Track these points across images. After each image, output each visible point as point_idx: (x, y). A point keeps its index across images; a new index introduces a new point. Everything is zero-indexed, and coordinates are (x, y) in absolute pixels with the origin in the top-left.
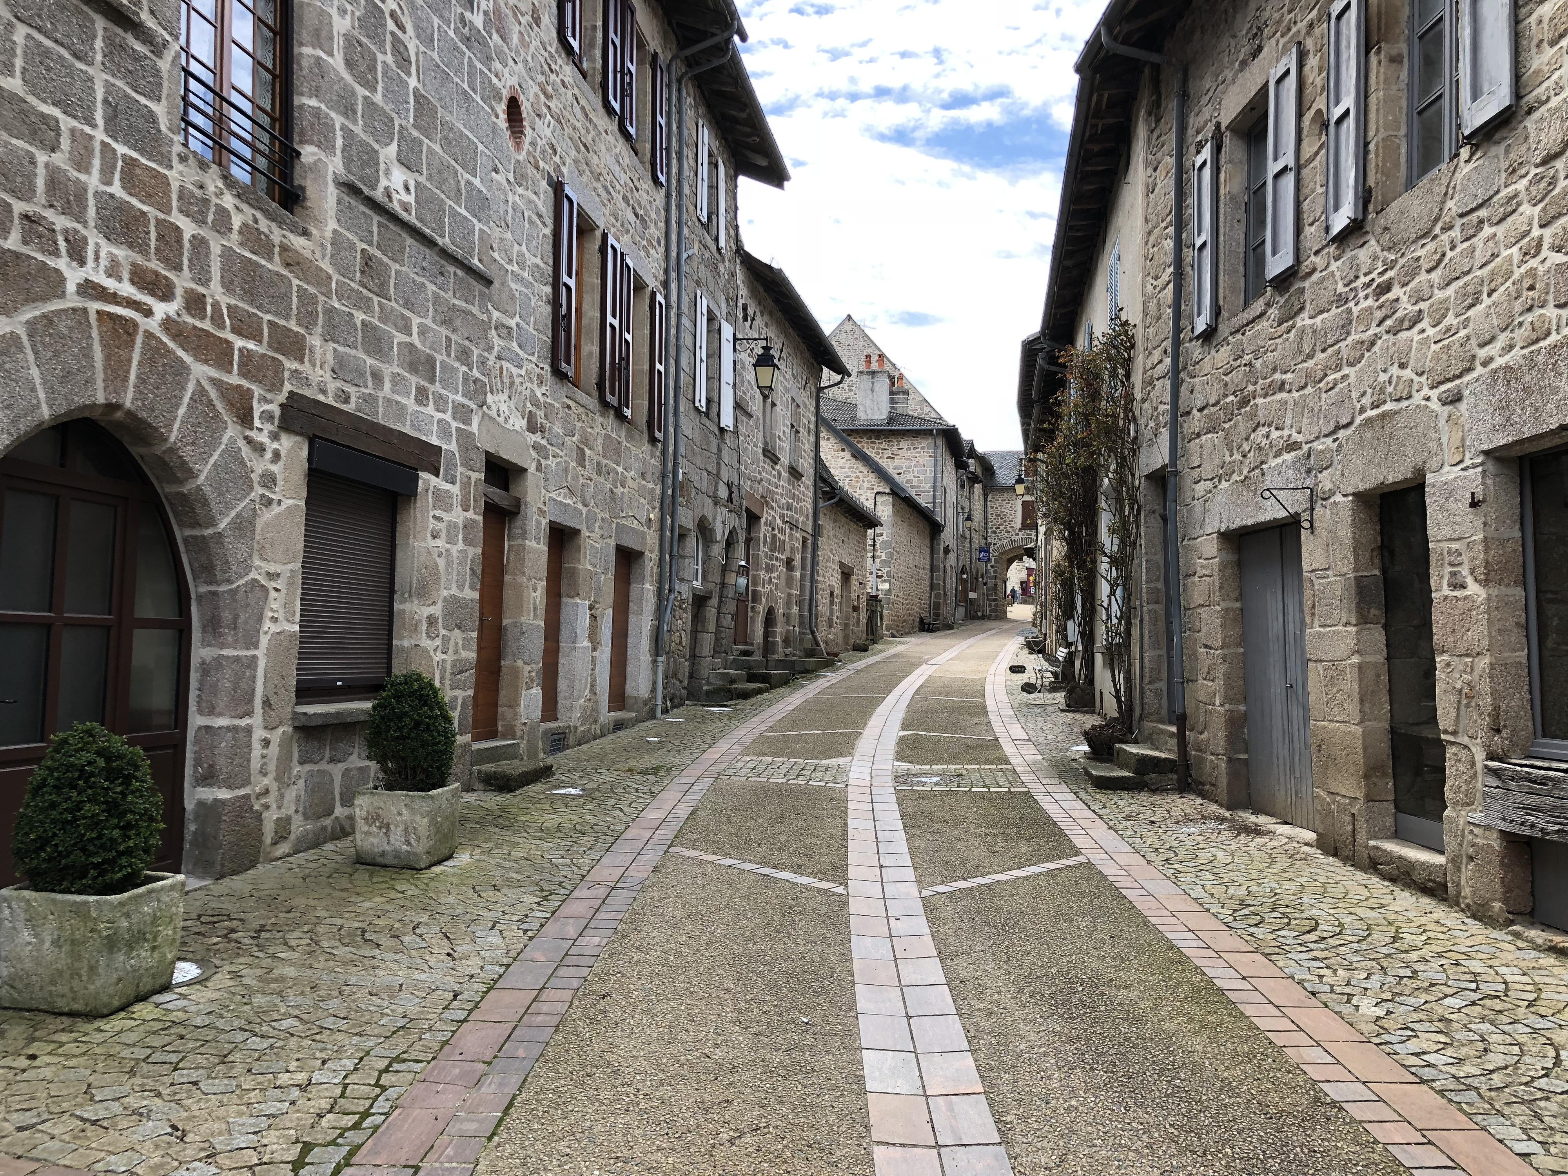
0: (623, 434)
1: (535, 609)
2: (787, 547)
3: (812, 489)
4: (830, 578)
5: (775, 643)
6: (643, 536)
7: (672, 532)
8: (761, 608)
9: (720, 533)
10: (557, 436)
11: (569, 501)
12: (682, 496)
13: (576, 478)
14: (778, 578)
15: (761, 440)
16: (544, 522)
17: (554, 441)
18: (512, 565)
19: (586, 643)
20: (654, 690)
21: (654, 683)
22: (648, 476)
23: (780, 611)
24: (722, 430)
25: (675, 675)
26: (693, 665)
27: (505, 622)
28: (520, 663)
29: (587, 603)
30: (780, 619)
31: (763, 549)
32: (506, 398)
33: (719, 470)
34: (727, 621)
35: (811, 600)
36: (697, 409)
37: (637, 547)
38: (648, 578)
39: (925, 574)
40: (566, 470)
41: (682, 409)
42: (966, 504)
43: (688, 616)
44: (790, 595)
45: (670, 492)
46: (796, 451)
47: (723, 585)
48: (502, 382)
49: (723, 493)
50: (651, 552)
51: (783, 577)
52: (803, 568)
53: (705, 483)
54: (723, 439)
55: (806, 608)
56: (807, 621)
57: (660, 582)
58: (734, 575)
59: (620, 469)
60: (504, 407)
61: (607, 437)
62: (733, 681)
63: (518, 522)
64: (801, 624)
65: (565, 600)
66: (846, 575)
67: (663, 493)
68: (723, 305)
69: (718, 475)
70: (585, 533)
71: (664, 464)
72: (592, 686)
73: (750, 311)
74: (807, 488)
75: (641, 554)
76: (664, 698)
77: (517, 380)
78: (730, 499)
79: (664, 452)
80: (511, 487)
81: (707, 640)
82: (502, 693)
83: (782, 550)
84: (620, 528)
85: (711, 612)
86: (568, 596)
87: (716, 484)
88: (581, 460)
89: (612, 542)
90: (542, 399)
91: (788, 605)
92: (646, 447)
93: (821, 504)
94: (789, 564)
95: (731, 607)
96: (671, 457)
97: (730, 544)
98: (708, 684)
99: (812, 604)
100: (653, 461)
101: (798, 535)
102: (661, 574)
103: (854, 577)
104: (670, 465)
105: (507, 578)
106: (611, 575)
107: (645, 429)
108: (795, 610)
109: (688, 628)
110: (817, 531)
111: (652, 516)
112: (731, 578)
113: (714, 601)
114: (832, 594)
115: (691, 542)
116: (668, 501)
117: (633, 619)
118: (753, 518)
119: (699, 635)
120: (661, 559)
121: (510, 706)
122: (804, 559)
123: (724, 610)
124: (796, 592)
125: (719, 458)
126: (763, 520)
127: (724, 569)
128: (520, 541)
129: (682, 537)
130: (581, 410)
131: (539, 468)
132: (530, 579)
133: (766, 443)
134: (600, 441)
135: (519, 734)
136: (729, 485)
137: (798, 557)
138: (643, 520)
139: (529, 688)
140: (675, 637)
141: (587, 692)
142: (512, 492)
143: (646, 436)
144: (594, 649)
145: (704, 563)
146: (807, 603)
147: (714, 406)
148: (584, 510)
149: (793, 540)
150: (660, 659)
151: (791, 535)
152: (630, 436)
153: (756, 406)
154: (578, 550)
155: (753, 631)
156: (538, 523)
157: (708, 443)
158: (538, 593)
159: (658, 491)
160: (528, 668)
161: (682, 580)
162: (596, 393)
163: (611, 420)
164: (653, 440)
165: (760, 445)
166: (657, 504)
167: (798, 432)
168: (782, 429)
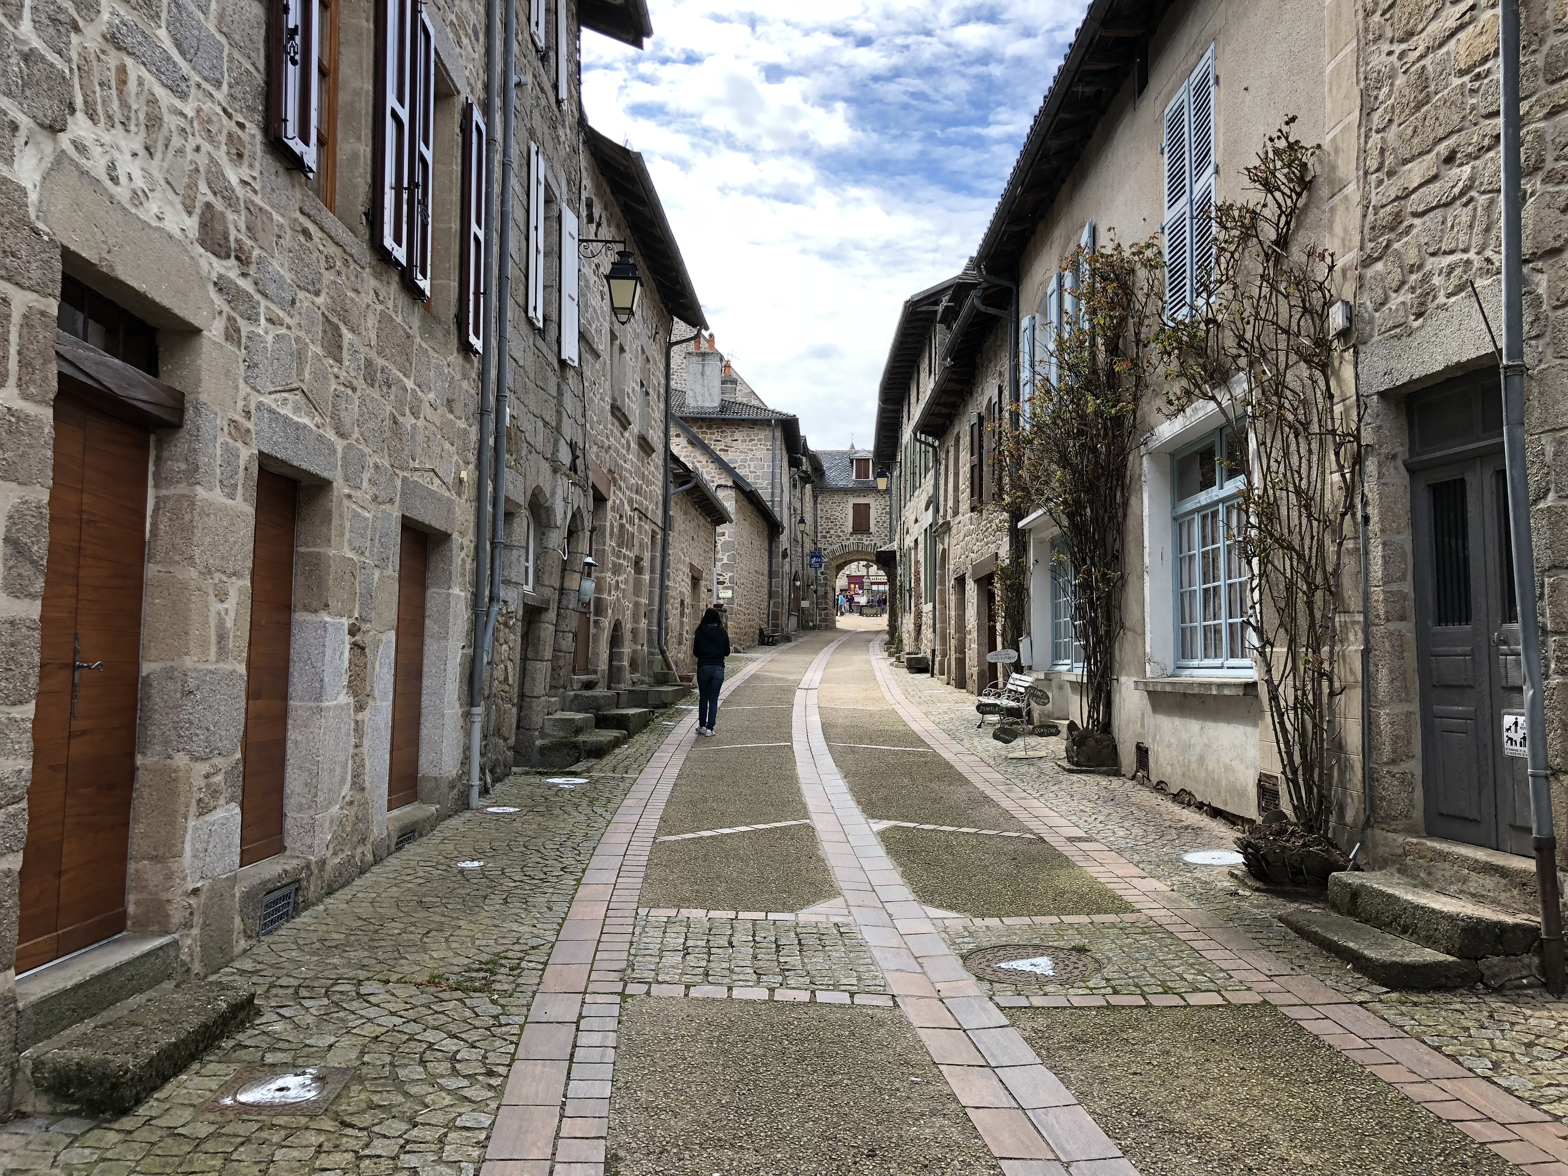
0: (416, 324)
1: (222, 637)
2: (636, 542)
3: (662, 470)
4: (679, 584)
5: (620, 669)
6: (449, 507)
7: (495, 505)
8: (606, 623)
9: (561, 515)
10: (278, 281)
11: (306, 420)
12: (509, 451)
13: (320, 376)
14: (626, 582)
15: (609, 393)
16: (246, 454)
17: (271, 289)
18: (163, 542)
19: (344, 699)
20: (466, 760)
21: (467, 749)
22: (458, 407)
23: (628, 626)
24: (563, 363)
25: (498, 732)
26: (520, 709)
27: (146, 668)
28: (181, 760)
29: (345, 622)
30: (628, 636)
31: (610, 543)
32: (137, 144)
33: (559, 422)
34: (568, 642)
35: (660, 611)
36: (530, 321)
37: (438, 524)
38: (456, 578)
39: (764, 580)
40: (300, 356)
41: (509, 315)
42: (798, 505)
43: (515, 639)
44: (637, 604)
45: (491, 441)
46: (645, 418)
47: (562, 591)
48: (124, 104)
49: (565, 456)
50: (462, 534)
51: (631, 581)
52: (652, 571)
53: (540, 438)
54: (564, 378)
55: (655, 621)
56: (655, 638)
57: (477, 585)
58: (577, 576)
59: (410, 384)
60: (126, 166)
61: (385, 319)
62: (578, 731)
63: (181, 444)
64: (650, 641)
65: (299, 616)
66: (696, 581)
67: (481, 441)
68: (564, 188)
69: (558, 429)
70: (340, 487)
71: (483, 393)
72: (356, 776)
73: (597, 211)
74: (657, 468)
75: (445, 537)
76: (482, 770)
77: (171, 122)
78: (574, 468)
79: (483, 375)
80: (163, 368)
81: (542, 670)
82: (137, 829)
83: (631, 547)
84: (410, 489)
85: (547, 630)
86: (307, 608)
87: (556, 442)
88: (334, 348)
89: (396, 513)
90: (240, 191)
91: (635, 618)
92: (455, 358)
93: (672, 489)
94: (637, 563)
95: (572, 622)
96: (493, 386)
97: (572, 533)
98: (543, 735)
99: (662, 615)
100: (465, 384)
101: (647, 527)
102: (478, 572)
103: (703, 583)
104: (492, 399)
105: (152, 570)
106: (392, 570)
107: (453, 328)
108: (643, 624)
109: (518, 656)
110: (667, 525)
111: (464, 475)
112: (573, 581)
113: (551, 615)
114: (682, 602)
115: (522, 524)
116: (489, 454)
117: (431, 647)
118: (600, 500)
119: (530, 665)
120: (478, 548)
121: (155, 859)
122: (653, 559)
123: (563, 627)
124: (644, 601)
125: (560, 403)
126: (610, 503)
127: (565, 567)
128: (181, 489)
129: (509, 516)
130: (332, 249)
131: (232, 334)
132: (208, 572)
133: (614, 399)
134: (372, 321)
135: (177, 917)
136: (572, 446)
137: (647, 555)
138: (450, 480)
139: (204, 809)
140: (499, 673)
141: (346, 790)
142: (164, 380)
143: (454, 341)
144: (360, 707)
145: (537, 558)
146: (655, 616)
147: (553, 327)
148: (340, 445)
149: (643, 533)
150: (477, 710)
151: (640, 526)
152: (427, 331)
153: (602, 345)
154: (327, 517)
155: (596, 654)
156: (231, 455)
157: (545, 379)
158: (231, 603)
159: (474, 435)
160: (203, 768)
161: (507, 582)
162: (364, 230)
163: (392, 289)
164: (466, 349)
165: (608, 399)
166: (472, 458)
167: (647, 394)
168: (632, 385)
